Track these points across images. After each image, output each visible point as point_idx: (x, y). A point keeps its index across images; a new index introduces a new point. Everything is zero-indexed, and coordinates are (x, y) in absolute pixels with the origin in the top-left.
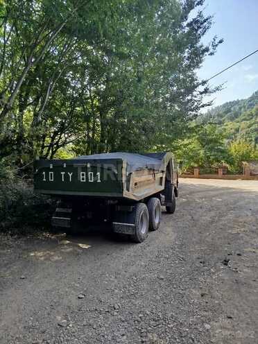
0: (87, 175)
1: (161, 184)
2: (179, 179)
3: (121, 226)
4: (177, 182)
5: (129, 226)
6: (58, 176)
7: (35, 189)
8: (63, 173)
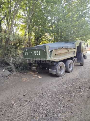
0: (36, 52)
1: (74, 54)
2: (87, 51)
3: (52, 71)
4: (86, 53)
5: (54, 71)
6: (29, 53)
7: (24, 58)
8: (30, 52)
